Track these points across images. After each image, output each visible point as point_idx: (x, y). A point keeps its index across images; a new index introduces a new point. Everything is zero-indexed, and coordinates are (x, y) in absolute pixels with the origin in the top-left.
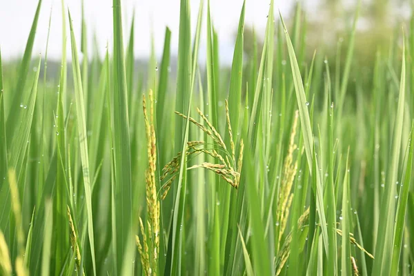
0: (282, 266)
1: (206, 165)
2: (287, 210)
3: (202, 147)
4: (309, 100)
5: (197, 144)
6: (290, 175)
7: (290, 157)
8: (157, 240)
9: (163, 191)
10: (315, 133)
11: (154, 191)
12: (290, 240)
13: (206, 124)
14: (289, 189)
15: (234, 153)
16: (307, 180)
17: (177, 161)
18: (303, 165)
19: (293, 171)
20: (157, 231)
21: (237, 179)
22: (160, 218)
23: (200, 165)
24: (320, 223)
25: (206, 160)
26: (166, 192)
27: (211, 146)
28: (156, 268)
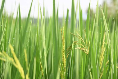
0: (101, 77)
1: (79, 48)
2: (102, 61)
3: (78, 43)
4: (109, 30)
5: (76, 42)
6: (103, 51)
7: (103, 46)
8: (65, 69)
9: (67, 56)
10: (110, 39)
11: (64, 56)
12: (103, 69)
13: (79, 36)
14: (103, 55)
15: (87, 44)
16: (108, 52)
17: (71, 47)
18: (107, 48)
19: (104, 50)
20: (65, 67)
21: (88, 52)
22: (66, 63)
23: (77, 48)
24: (112, 65)
25: (79, 47)
26: (68, 56)
27: (80, 43)
28: (65, 78)
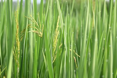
0: (54, 60)
1: (33, 31)
2: (56, 44)
3: (32, 26)
4: (62, 13)
5: (30, 25)
6: (57, 34)
7: (57, 29)
8: (19, 52)
10: (64, 22)
11: (18, 39)
12: (57, 52)
13: (33, 19)
14: (57, 38)
15: (41, 27)
16: (62, 36)
17: (25, 30)
18: (61, 31)
19: (58, 33)
20: (19, 50)
21: (42, 35)
22: (20, 46)
24: (65, 47)
25: (33, 30)
26: (22, 39)
27: (34, 26)
28: (19, 60)
